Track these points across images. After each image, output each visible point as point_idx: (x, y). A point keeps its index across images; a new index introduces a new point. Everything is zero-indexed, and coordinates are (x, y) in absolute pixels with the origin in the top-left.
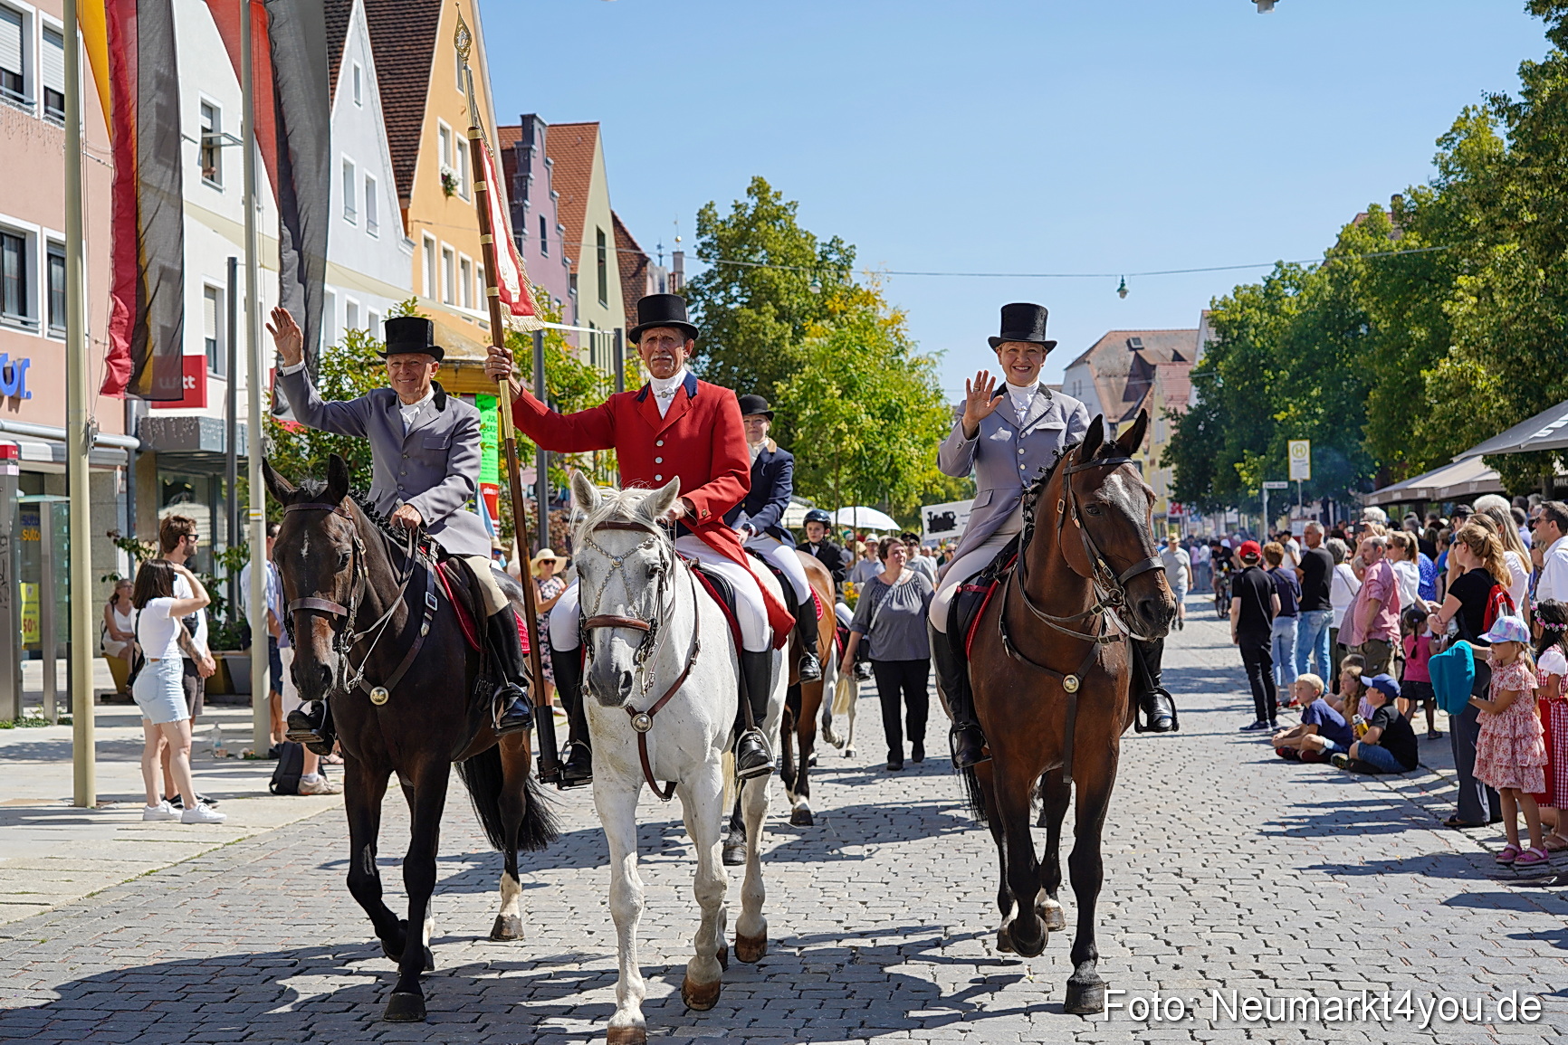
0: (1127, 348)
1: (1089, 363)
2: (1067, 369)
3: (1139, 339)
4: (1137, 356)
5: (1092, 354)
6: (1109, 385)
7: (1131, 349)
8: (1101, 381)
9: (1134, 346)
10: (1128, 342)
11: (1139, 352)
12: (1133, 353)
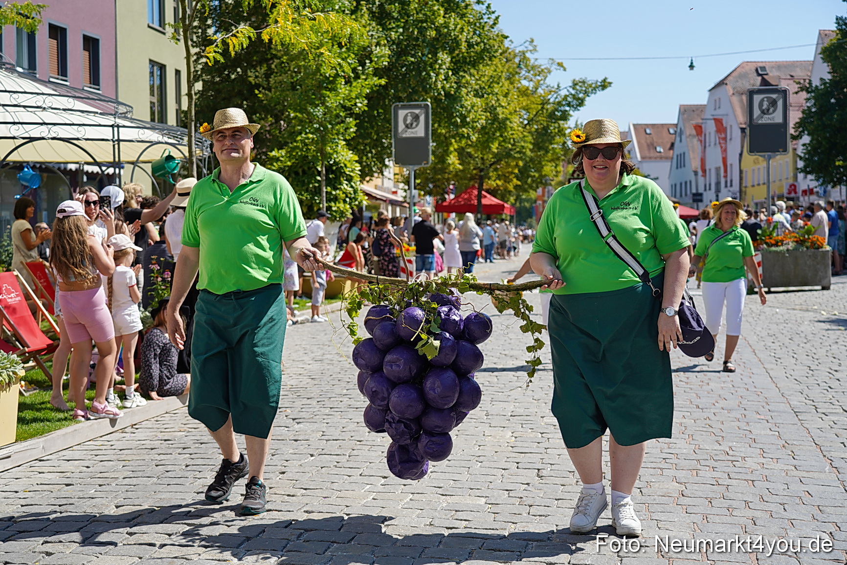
0: (755, 74)
1: (726, 84)
2: (710, 90)
3: (764, 67)
4: (763, 79)
5: (730, 78)
6: (741, 101)
7: (759, 75)
8: (735, 99)
9: (760, 72)
10: (757, 70)
11: (765, 77)
12: (760, 78)
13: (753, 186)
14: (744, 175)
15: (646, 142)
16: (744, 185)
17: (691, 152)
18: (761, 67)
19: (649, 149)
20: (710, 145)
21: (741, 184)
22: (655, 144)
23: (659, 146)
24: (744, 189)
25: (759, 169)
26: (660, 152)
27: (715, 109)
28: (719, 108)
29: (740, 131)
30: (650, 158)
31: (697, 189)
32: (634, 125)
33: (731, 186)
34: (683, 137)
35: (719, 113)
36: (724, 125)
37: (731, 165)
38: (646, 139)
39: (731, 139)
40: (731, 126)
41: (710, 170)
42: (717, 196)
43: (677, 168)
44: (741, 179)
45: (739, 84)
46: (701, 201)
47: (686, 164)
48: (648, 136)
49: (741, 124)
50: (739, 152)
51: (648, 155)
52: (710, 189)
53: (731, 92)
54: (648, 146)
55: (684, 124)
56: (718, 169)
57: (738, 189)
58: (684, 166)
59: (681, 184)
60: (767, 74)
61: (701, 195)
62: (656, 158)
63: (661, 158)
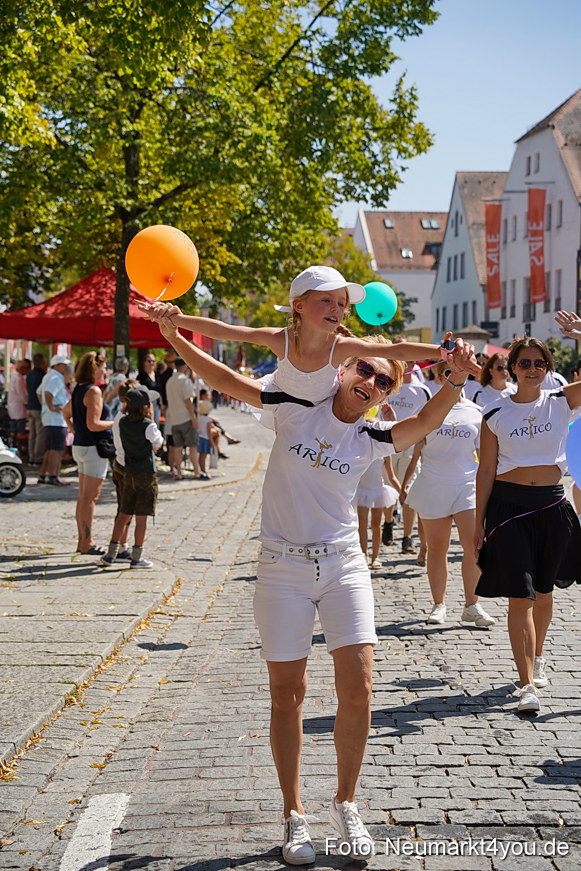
15: (385, 241)
17: (476, 253)
19: (390, 253)
20: (514, 239)
21: (578, 304)
22: (400, 246)
23: (406, 247)
26: (408, 258)
27: (529, 174)
28: (537, 171)
30: (392, 267)
31: (487, 315)
32: (365, 212)
34: (462, 228)
35: (538, 179)
36: (548, 201)
37: (559, 272)
38: (386, 236)
39: (559, 226)
40: (561, 202)
41: (514, 282)
43: (448, 280)
44: (579, 295)
45: (575, 128)
46: (496, 335)
47: (467, 274)
48: (387, 231)
50: (578, 247)
51: (388, 262)
52: (513, 315)
53: (563, 141)
54: (389, 246)
55: (463, 205)
56: (528, 281)
58: (462, 277)
59: (456, 307)
61: (495, 325)
62: (401, 267)
63: (410, 267)
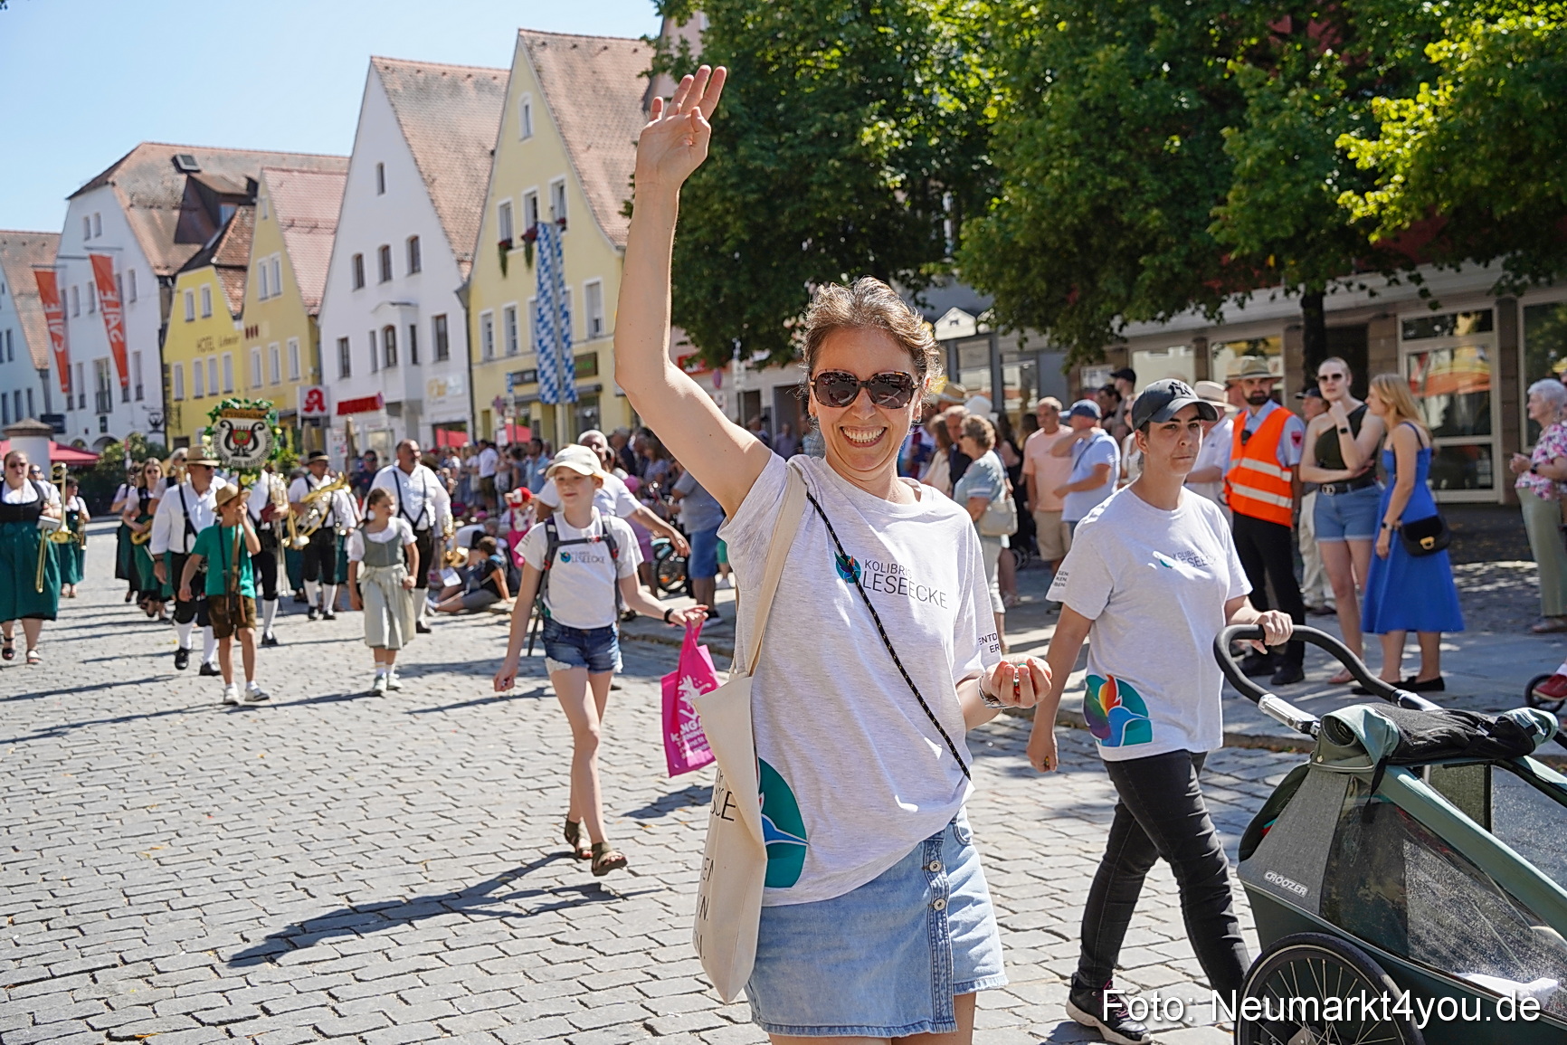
13: (199, 397)
14: (173, 375)
16: (174, 395)
17: (27, 330)
18: (183, 156)
20: (77, 314)
21: (165, 394)
24: (174, 405)
25: (212, 361)
27: (88, 237)
28: (98, 235)
29: (157, 281)
31: (48, 406)
33: (139, 398)
34: (5, 299)
35: (101, 244)
36: (115, 272)
37: (137, 355)
39: (133, 301)
40: (132, 273)
41: (80, 365)
42: (103, 420)
44: (165, 383)
45: (143, 187)
46: (61, 431)
49: (158, 268)
50: (159, 326)
52: (82, 406)
53: (128, 203)
55: (4, 271)
56: (100, 365)
57: (158, 405)
58: (10, 359)
60: (198, 171)
61: (59, 418)
